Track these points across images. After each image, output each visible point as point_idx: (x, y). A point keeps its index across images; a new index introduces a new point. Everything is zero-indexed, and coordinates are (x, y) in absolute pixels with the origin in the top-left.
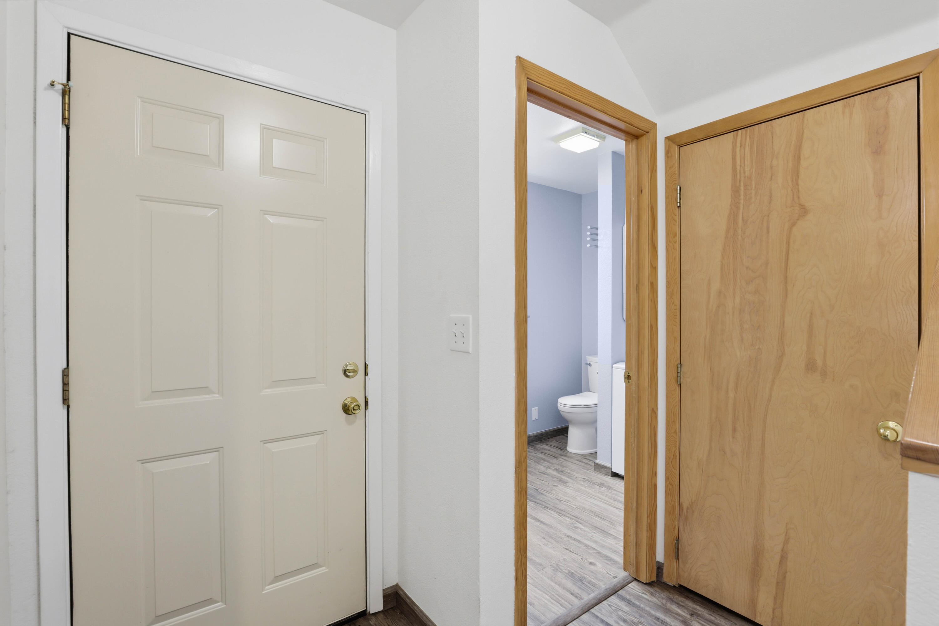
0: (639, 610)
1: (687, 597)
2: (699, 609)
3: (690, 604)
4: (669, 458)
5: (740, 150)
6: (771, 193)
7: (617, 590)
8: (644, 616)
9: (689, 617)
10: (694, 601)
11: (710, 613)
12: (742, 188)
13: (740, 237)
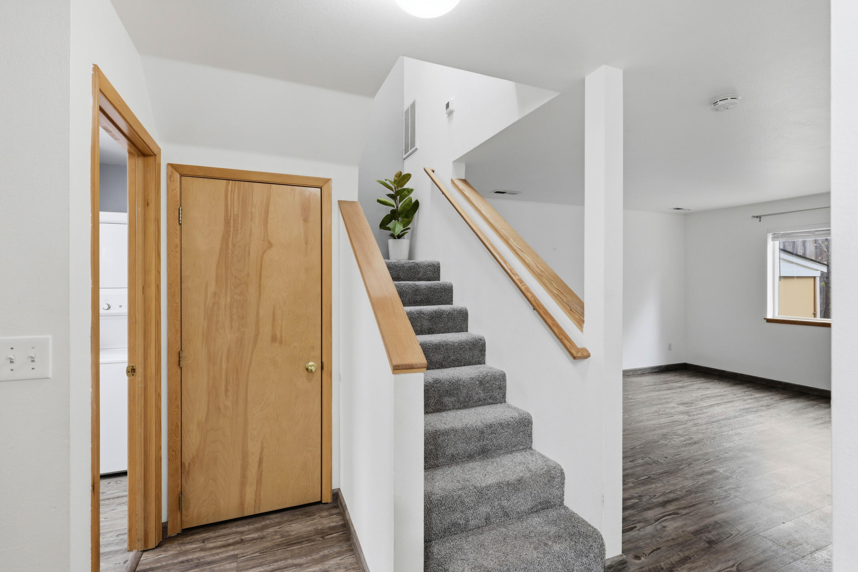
0: (164, 568)
1: (192, 534)
2: (205, 535)
3: (197, 537)
4: (172, 430)
5: (231, 194)
6: (251, 230)
7: (134, 570)
8: (172, 568)
9: (202, 544)
10: (199, 533)
11: (214, 532)
12: (232, 221)
13: (230, 255)
